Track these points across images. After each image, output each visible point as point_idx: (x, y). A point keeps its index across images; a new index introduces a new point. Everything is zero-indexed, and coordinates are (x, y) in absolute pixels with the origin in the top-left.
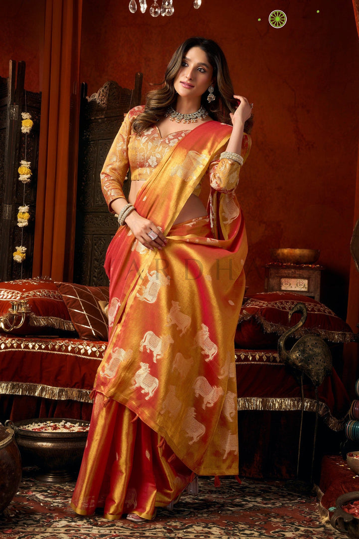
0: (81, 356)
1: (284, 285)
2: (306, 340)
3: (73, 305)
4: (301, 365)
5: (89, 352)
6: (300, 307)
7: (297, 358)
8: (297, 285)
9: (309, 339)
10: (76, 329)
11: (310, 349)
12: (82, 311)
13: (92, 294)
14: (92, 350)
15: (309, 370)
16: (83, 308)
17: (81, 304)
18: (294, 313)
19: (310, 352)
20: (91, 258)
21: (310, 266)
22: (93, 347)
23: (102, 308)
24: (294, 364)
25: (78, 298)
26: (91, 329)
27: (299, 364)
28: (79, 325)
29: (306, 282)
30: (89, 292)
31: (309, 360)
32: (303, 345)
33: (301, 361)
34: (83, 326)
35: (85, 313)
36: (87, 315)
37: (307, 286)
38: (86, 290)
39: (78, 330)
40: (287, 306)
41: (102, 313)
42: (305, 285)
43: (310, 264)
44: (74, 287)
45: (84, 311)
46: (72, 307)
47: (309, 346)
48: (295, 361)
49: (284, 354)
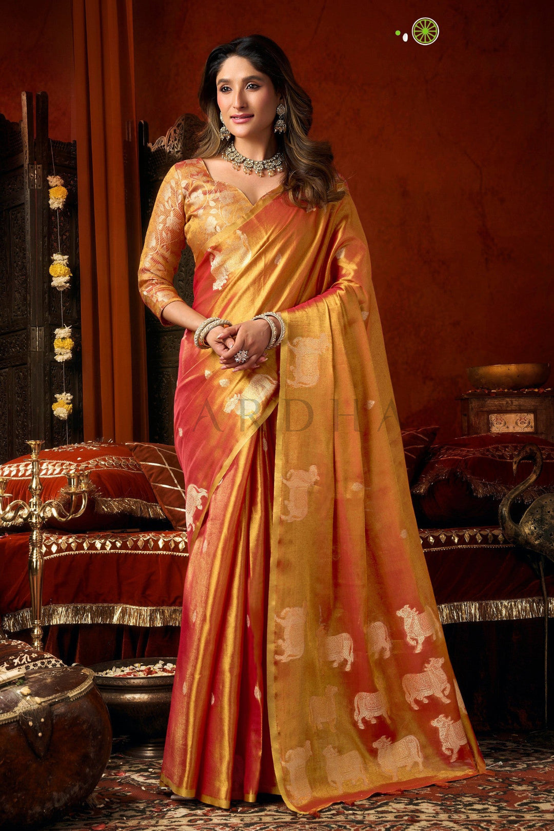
0: (180, 554)
1: (495, 423)
2: (544, 503)
3: (160, 478)
4: (539, 544)
6: (530, 449)
7: (532, 533)
8: (516, 423)
9: (548, 501)
10: (167, 515)
11: (552, 517)
12: (175, 485)
15: (552, 550)
16: (176, 482)
17: (172, 475)
18: (521, 460)
19: (553, 521)
21: (536, 390)
24: (527, 542)
25: (167, 467)
27: (536, 542)
28: (172, 508)
29: (531, 417)
31: (551, 535)
32: (540, 512)
33: (539, 537)
34: (179, 509)
35: (179, 489)
37: (533, 424)
39: (170, 517)
42: (529, 423)
43: (535, 388)
44: (158, 449)
45: (179, 486)
46: (158, 481)
47: (549, 512)
48: (529, 537)
49: (509, 527)
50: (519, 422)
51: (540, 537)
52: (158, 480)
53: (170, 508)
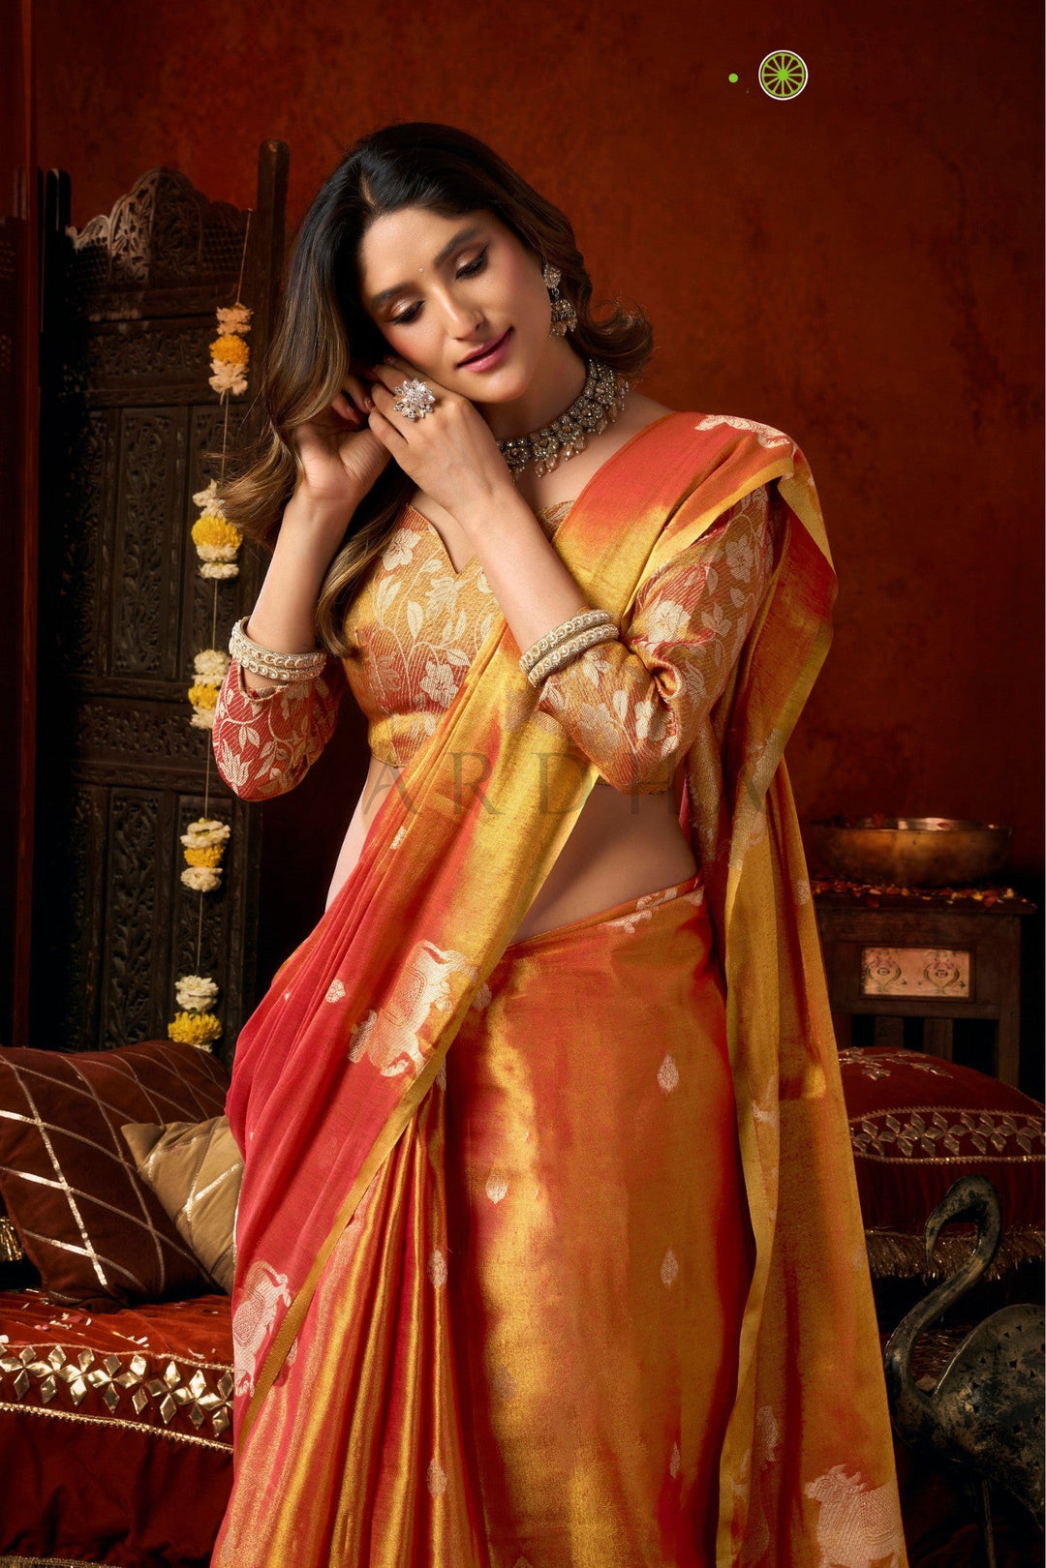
0: (43, 1410)
1: (874, 974)
2: (1001, 1337)
3: (16, 1153)
4: (984, 1453)
5: (78, 1389)
6: (972, 1194)
7: (968, 1424)
8: (926, 973)
9: (1012, 1331)
10: (30, 1252)
11: (1022, 1380)
12: (54, 1177)
13: (94, 1097)
14: (87, 1382)
15: (1020, 1470)
16: (56, 1165)
17: (48, 1146)
18: (946, 1222)
19: (1023, 1391)
21: (978, 897)
22: (92, 1368)
23: (137, 1154)
25: (38, 1122)
26: (88, 1260)
27: (978, 1448)
28: (43, 1239)
29: (963, 961)
30: (81, 1085)
31: (1017, 1429)
32: (989, 1360)
33: (985, 1432)
34: (58, 1244)
35: (62, 1185)
36: (74, 1195)
37: (965, 978)
38: (70, 1076)
39: (35, 1261)
40: (904, 1137)
41: (138, 1177)
42: (957, 975)
44: (19, 1071)
45: (62, 1178)
46: (14, 1160)
47: (1013, 1364)
48: (960, 1431)
50: (932, 971)
51: (989, 1433)
52: (11, 1156)
53: (37, 1236)
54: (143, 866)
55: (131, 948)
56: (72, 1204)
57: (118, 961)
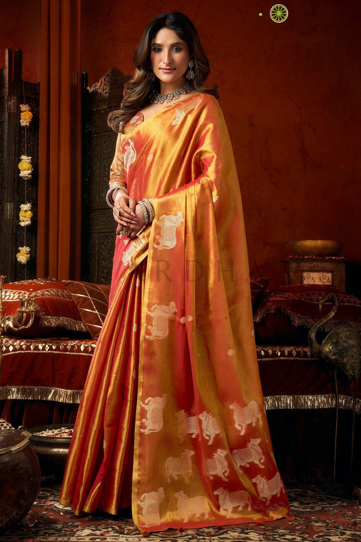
1: (306, 279)
2: (339, 331)
4: (335, 359)
6: (331, 295)
7: (330, 351)
8: (320, 279)
9: (342, 330)
10: (88, 329)
11: (344, 341)
12: (94, 310)
13: (103, 293)
15: (343, 364)
16: (95, 307)
17: (92, 303)
18: (325, 302)
19: (344, 344)
20: (99, 258)
21: (334, 258)
24: (327, 357)
25: (89, 297)
27: (333, 358)
28: (92, 325)
29: (329, 275)
31: (343, 353)
32: (336, 337)
33: (335, 354)
34: (96, 326)
35: (97, 312)
37: (331, 280)
38: (97, 288)
39: (90, 331)
42: (328, 279)
43: (333, 256)
44: (84, 286)
45: (96, 310)
47: (342, 338)
48: (328, 354)
49: (315, 347)
50: (322, 278)
51: (336, 354)
52: (83, 306)
53: (90, 324)
54: (109, 253)
55: (106, 275)
56: (99, 316)
57: (102, 279)
